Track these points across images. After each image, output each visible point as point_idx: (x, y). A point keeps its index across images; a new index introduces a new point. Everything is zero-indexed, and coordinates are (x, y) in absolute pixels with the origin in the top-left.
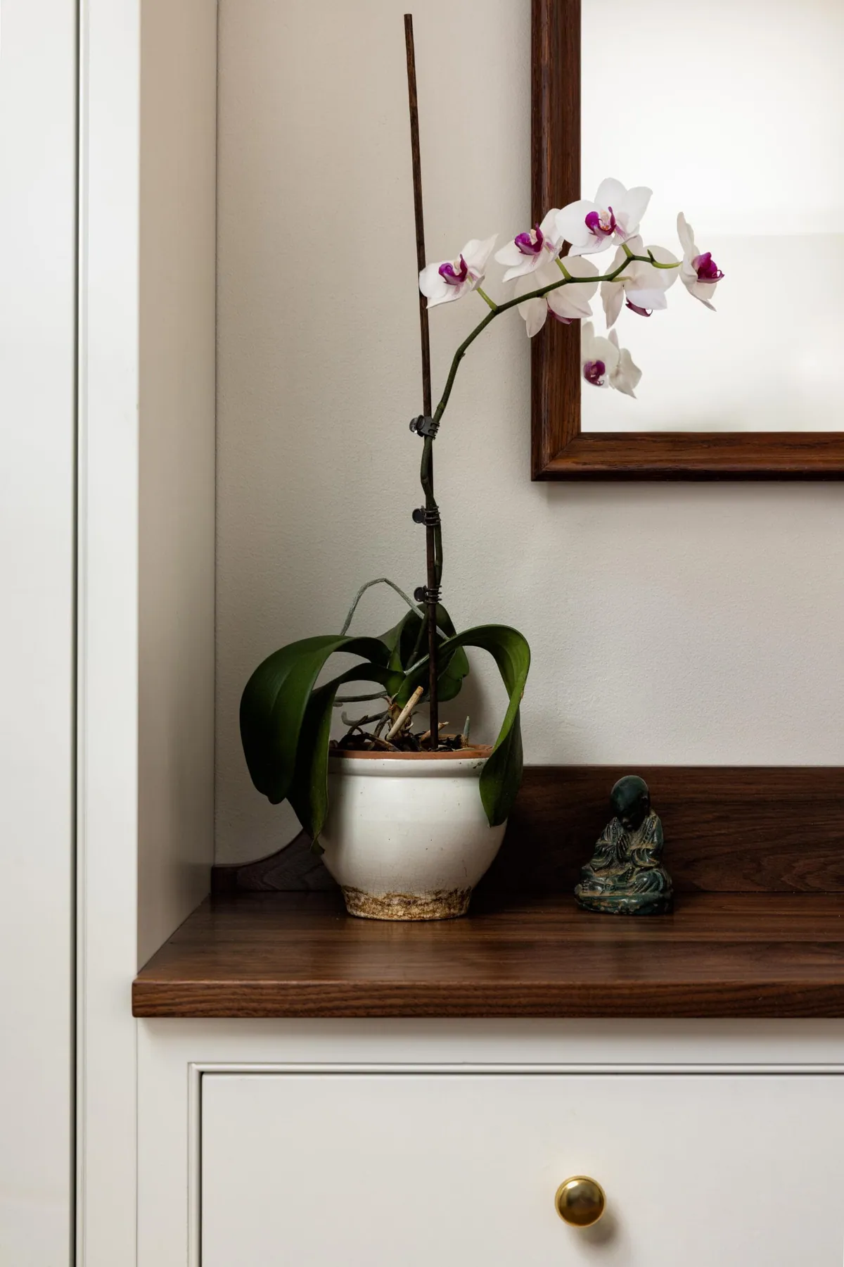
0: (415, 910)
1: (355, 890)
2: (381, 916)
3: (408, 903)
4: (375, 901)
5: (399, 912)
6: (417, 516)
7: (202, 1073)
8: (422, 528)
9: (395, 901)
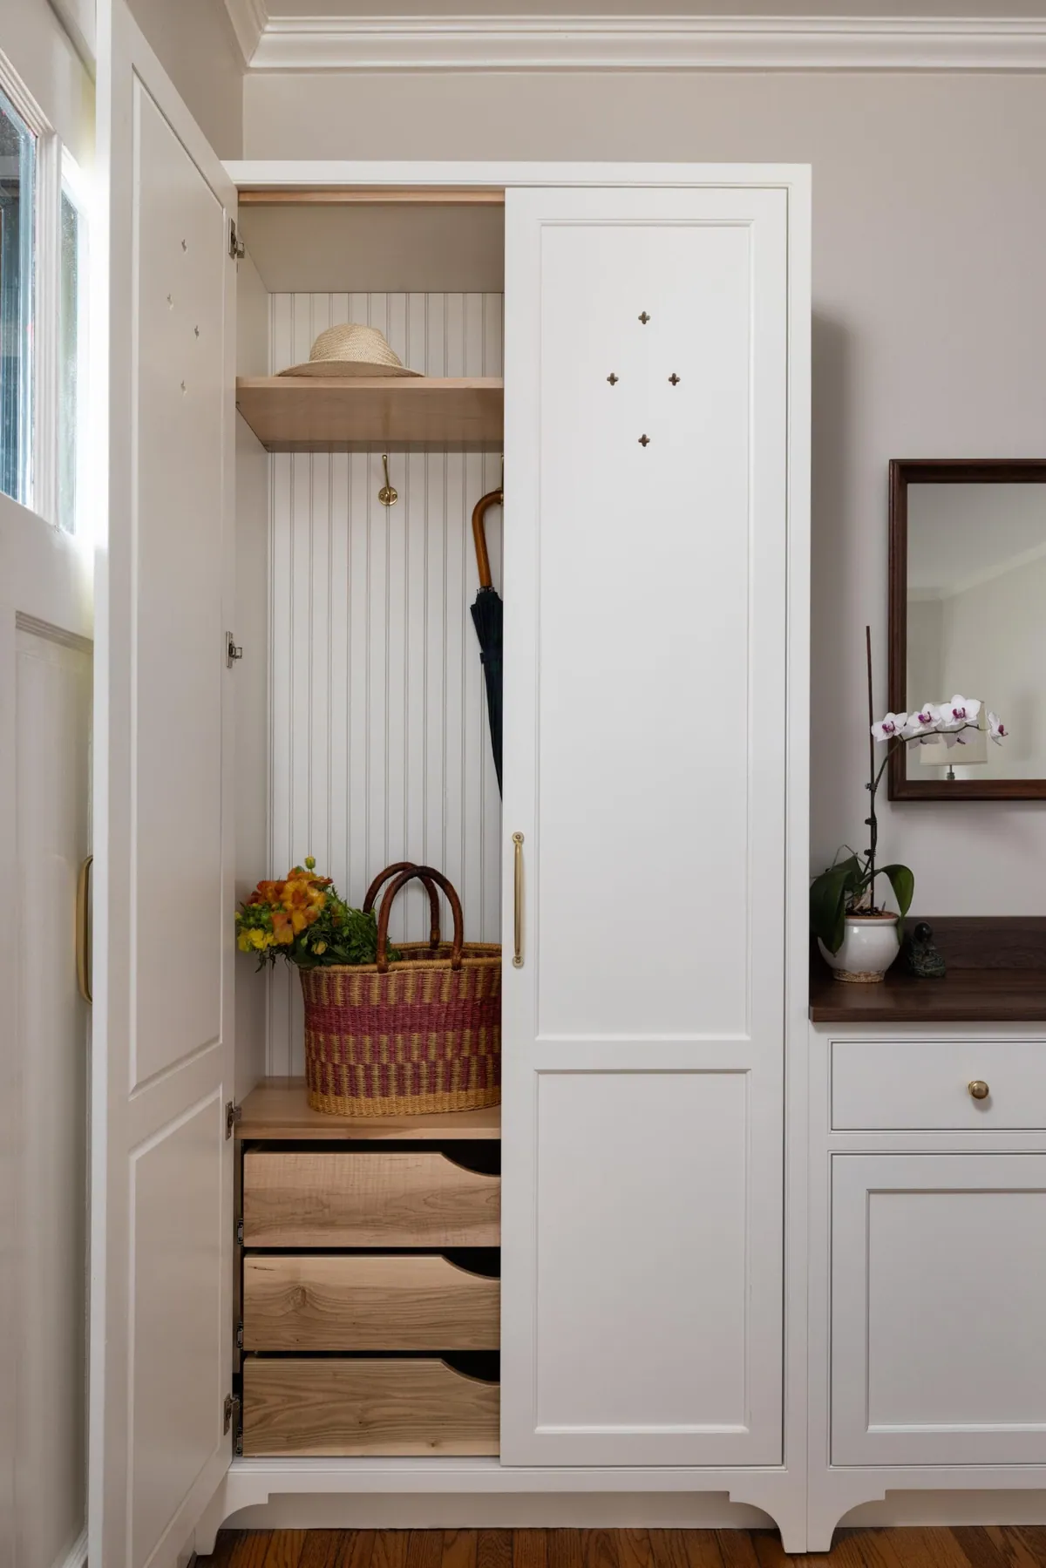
0: (870, 978)
1: (844, 970)
2: (856, 980)
3: (867, 976)
4: (853, 975)
5: (863, 979)
6: (867, 822)
7: (832, 1043)
8: (869, 827)
9: (862, 975)
